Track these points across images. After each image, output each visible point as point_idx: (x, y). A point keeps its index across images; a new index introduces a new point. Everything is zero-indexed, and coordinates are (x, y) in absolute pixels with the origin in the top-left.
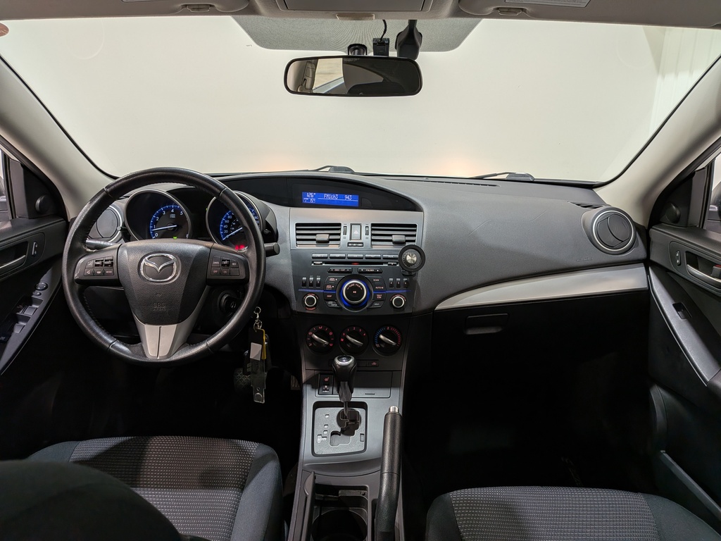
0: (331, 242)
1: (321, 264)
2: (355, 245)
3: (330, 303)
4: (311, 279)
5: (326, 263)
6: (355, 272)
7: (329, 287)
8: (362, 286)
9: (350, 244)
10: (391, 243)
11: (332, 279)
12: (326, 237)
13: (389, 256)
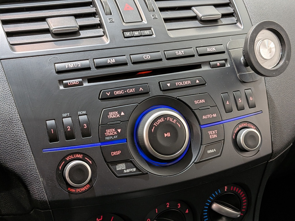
0: (84, 33)
1: (81, 84)
2: (136, 33)
3: (121, 167)
4: (67, 121)
5: (91, 80)
6: (155, 92)
7: (110, 133)
8: (178, 121)
9: (127, 34)
10: (196, 23)
11: (112, 115)
12: (71, 23)
13: (209, 50)
